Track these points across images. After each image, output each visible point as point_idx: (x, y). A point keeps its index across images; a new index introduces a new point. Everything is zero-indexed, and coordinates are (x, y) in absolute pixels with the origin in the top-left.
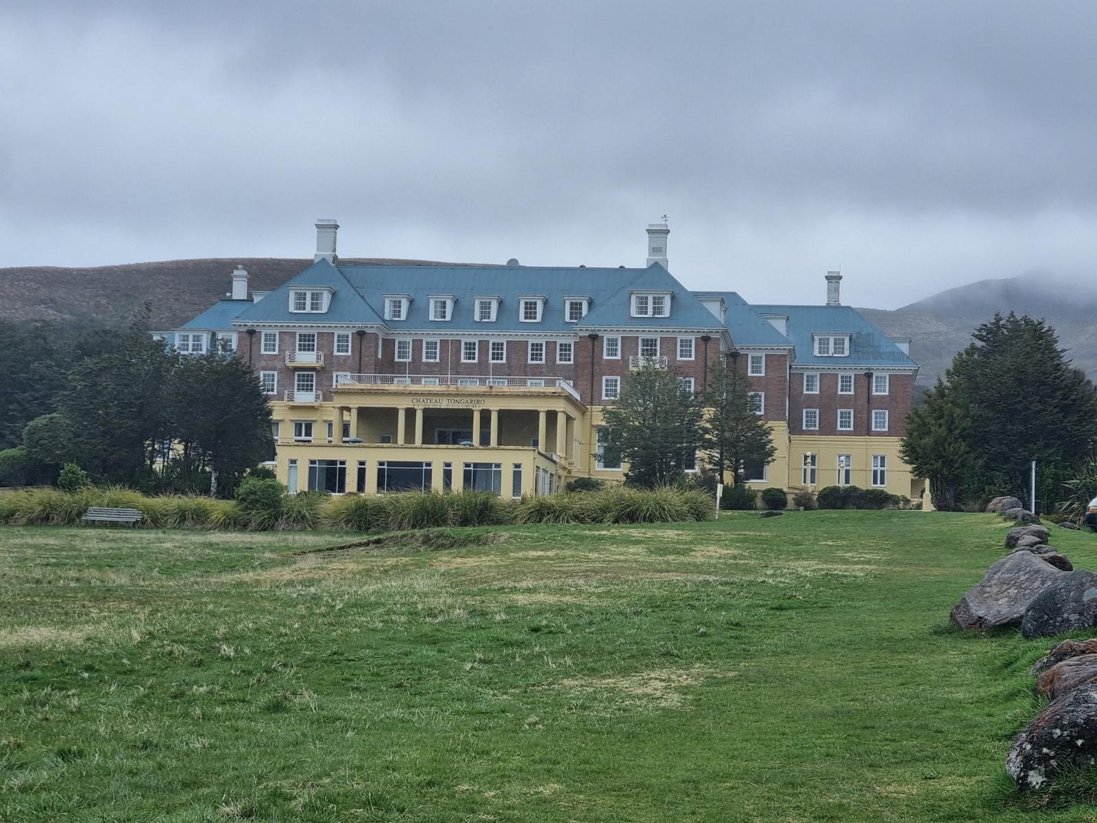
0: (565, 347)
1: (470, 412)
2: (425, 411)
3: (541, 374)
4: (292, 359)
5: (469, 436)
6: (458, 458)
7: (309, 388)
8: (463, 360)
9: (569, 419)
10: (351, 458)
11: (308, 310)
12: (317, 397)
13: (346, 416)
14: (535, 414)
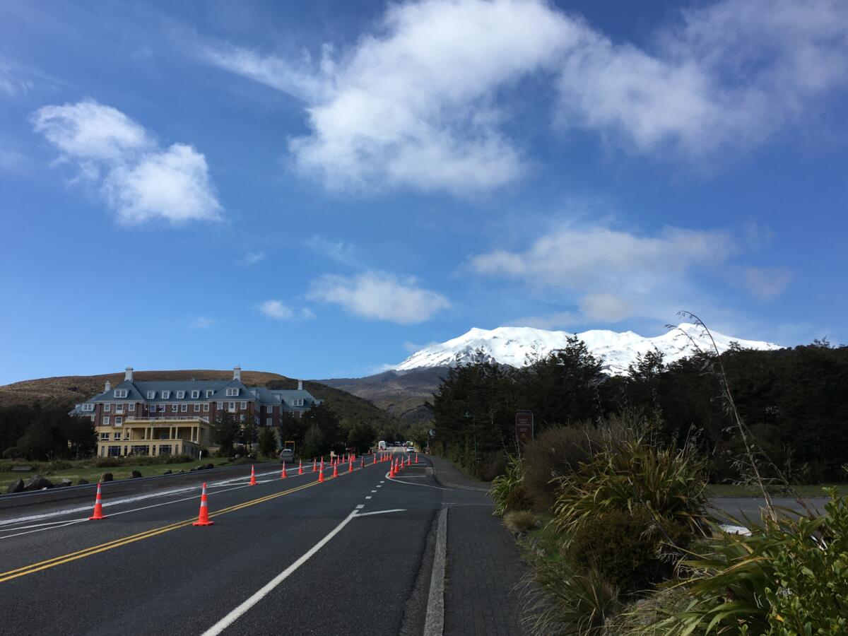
0: (206, 406)
1: (169, 428)
3: (198, 415)
4: (114, 413)
5: (167, 436)
6: (160, 443)
7: (120, 422)
9: (202, 429)
10: (124, 445)
11: (120, 396)
12: (122, 425)
13: (128, 431)
14: (190, 428)
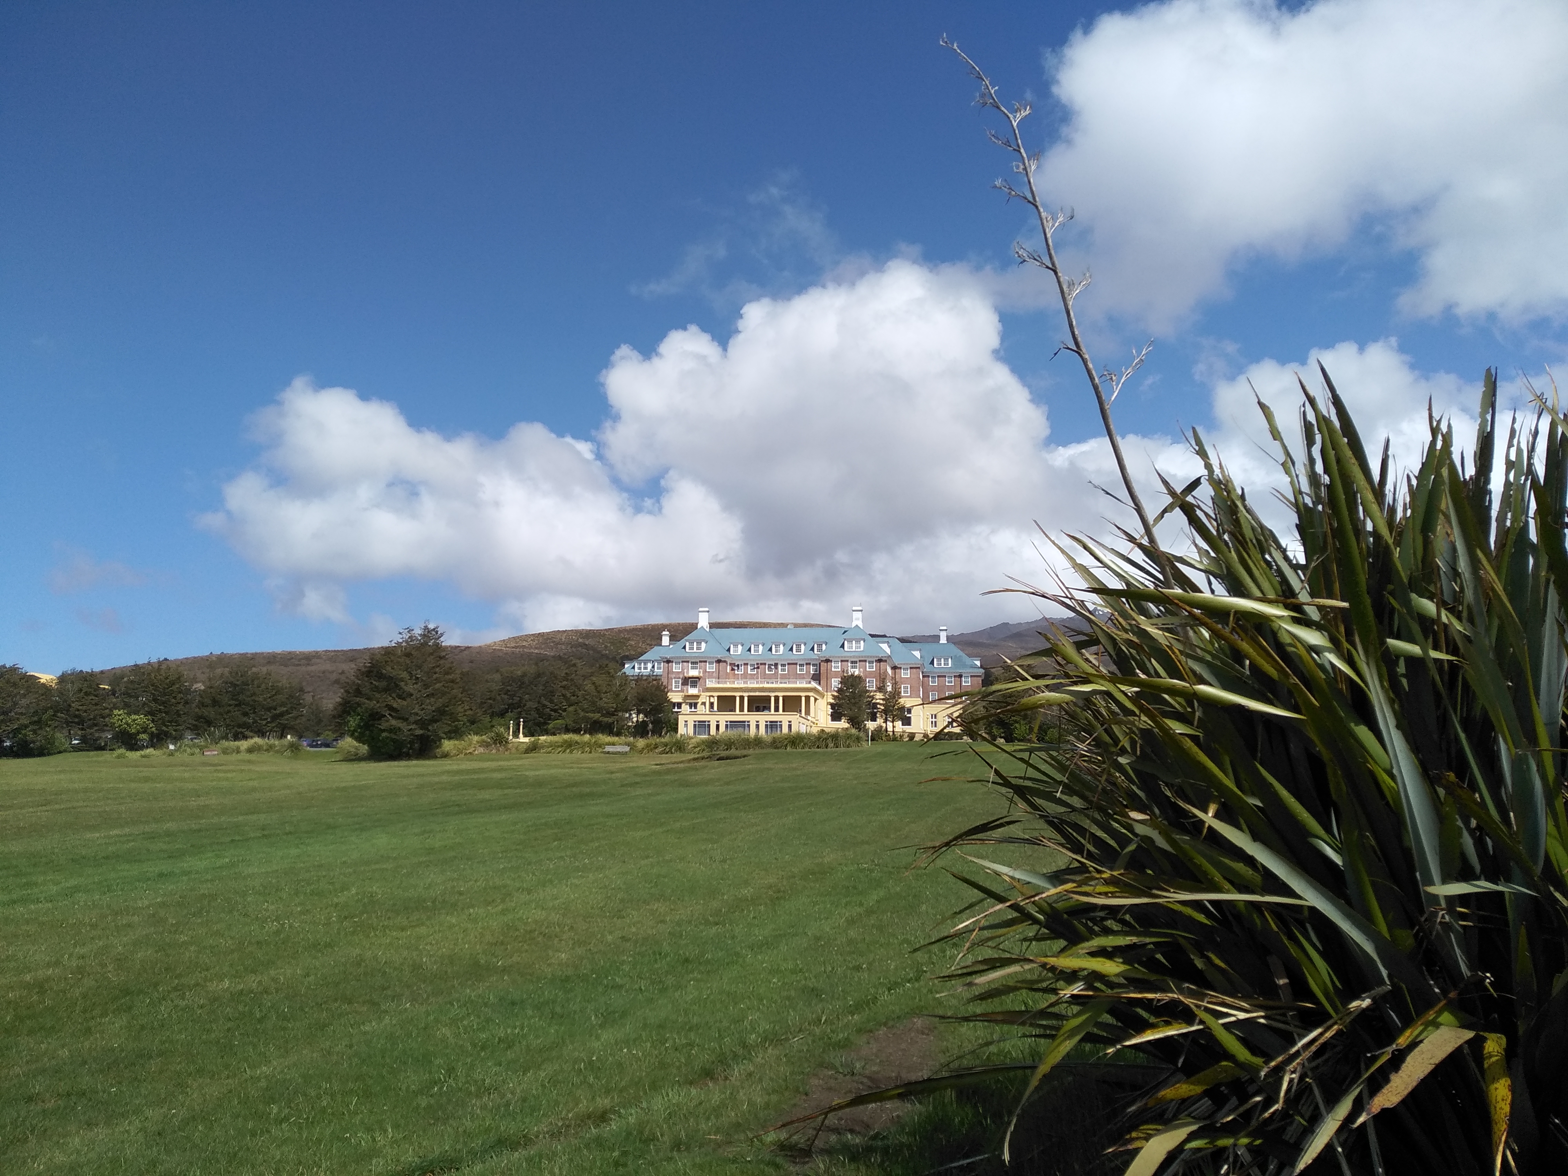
0: (814, 666)
1: (770, 697)
2: (748, 697)
3: (804, 678)
4: (688, 672)
5: (769, 710)
6: (763, 718)
7: (695, 686)
8: (767, 672)
9: (816, 699)
10: (713, 720)
11: (695, 650)
12: (699, 691)
13: (712, 700)
14: (800, 698)
